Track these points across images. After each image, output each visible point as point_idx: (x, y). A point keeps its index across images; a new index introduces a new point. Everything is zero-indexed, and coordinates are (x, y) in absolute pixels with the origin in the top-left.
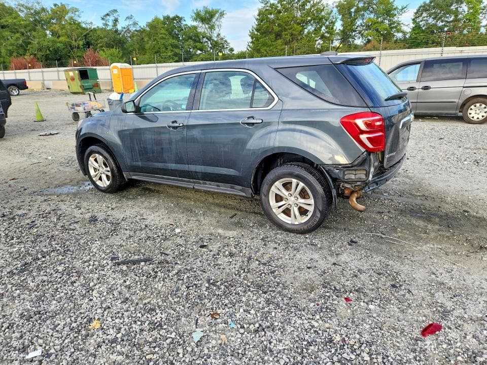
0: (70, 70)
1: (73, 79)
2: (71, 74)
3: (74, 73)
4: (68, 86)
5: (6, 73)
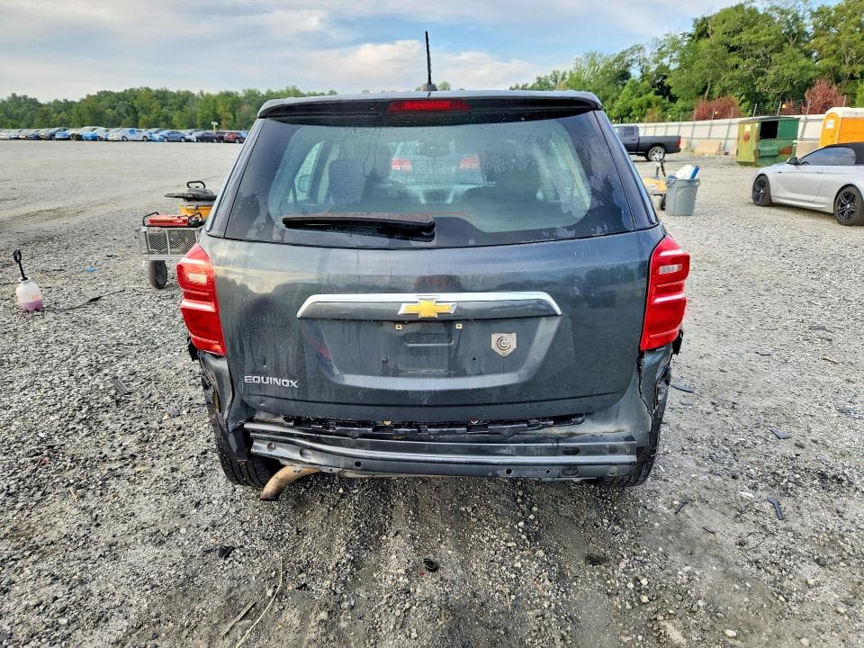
0: (748, 122)
1: (747, 138)
2: (748, 128)
3: (752, 126)
4: (737, 151)
5: (659, 127)
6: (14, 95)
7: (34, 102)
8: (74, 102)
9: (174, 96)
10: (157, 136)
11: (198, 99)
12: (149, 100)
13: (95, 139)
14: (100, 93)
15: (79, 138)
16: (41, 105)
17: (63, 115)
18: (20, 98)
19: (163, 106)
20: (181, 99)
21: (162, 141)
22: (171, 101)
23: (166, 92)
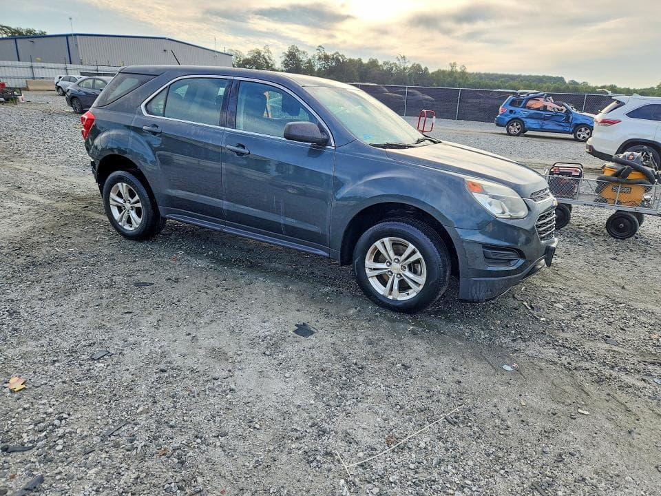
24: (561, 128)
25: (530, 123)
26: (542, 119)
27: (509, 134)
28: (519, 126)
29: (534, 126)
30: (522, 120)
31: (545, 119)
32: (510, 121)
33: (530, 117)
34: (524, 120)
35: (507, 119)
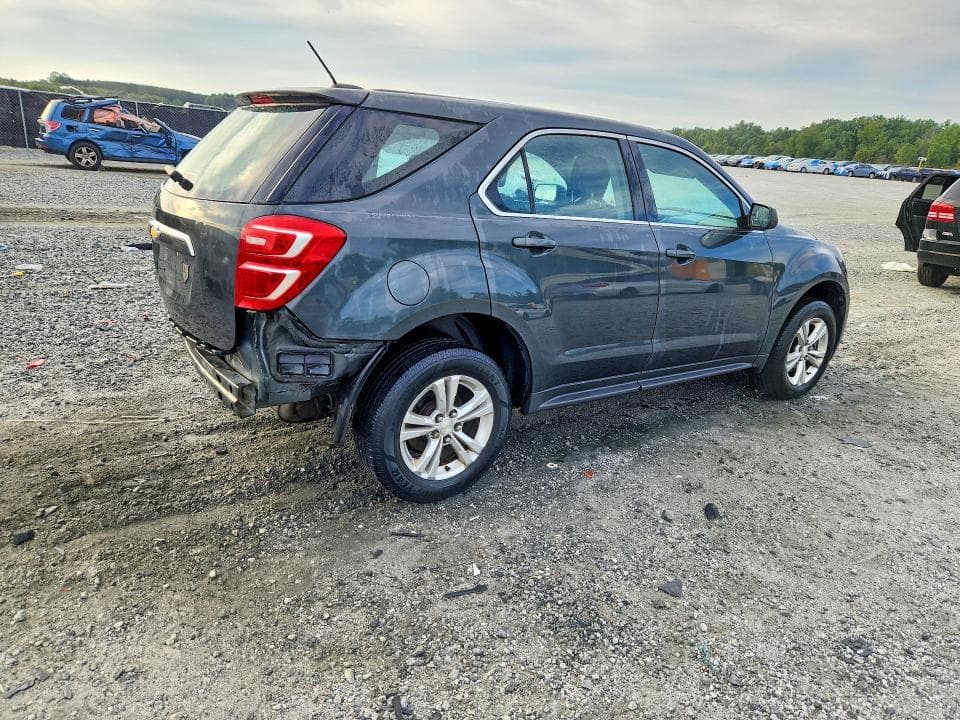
6: (742, 122)
7: (758, 130)
8: (795, 131)
9: (910, 125)
10: (841, 170)
11: (939, 130)
12: (875, 131)
13: (775, 168)
14: (825, 122)
15: (761, 166)
16: (763, 133)
17: (779, 144)
18: (747, 125)
19: (892, 137)
20: (917, 129)
21: (844, 174)
22: (903, 132)
23: (902, 121)
24: (163, 157)
25: (110, 147)
26: (128, 141)
27: (77, 166)
28: (93, 154)
29: (119, 154)
30: (95, 145)
31: (133, 141)
32: (73, 143)
33: (108, 138)
34: (100, 143)
35: (67, 141)
